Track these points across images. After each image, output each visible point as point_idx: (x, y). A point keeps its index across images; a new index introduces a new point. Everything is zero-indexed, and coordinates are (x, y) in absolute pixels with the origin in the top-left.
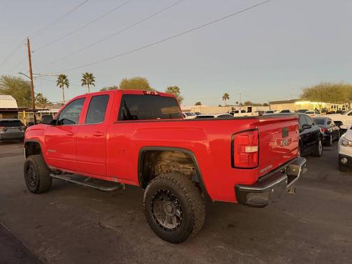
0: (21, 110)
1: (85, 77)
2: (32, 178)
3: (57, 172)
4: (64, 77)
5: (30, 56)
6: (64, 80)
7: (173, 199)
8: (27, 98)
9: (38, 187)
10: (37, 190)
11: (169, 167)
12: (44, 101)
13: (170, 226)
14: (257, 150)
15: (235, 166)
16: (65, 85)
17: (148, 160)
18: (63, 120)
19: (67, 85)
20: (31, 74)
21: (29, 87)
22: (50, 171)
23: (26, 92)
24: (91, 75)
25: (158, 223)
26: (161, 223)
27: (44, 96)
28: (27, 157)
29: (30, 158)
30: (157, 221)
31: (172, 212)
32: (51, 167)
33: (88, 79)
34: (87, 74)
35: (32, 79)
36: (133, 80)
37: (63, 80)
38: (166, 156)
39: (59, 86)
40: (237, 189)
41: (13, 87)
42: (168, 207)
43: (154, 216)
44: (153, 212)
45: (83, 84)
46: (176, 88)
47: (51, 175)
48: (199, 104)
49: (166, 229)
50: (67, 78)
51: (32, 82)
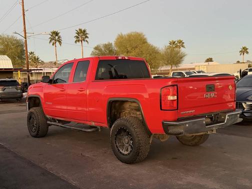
0: (16, 70)
1: (78, 33)
2: (33, 126)
3: (53, 120)
4: (57, 34)
5: (24, 15)
6: (57, 37)
7: (128, 134)
8: (20, 57)
9: (38, 132)
10: (37, 134)
11: (130, 114)
12: (36, 60)
13: (126, 153)
14: (176, 99)
15: (163, 109)
16: (57, 43)
17: (115, 108)
18: (57, 79)
19: (60, 42)
20: (25, 33)
21: (22, 45)
22: (47, 119)
23: (19, 51)
24: (84, 31)
25: (119, 150)
26: (121, 151)
27: (36, 55)
28: (29, 109)
29: (32, 110)
30: (118, 149)
31: (128, 143)
32: (48, 116)
33: (82, 35)
34: (80, 30)
35: (26, 38)
36: (129, 36)
37: (55, 37)
38: (127, 105)
39: (52, 43)
40: (163, 123)
41: (7, 46)
42: (126, 140)
43: (117, 146)
44: (116, 143)
45: (76, 42)
46: (180, 42)
47: (48, 122)
48: (210, 60)
49: (123, 154)
50: (60, 35)
51: (26, 41)
